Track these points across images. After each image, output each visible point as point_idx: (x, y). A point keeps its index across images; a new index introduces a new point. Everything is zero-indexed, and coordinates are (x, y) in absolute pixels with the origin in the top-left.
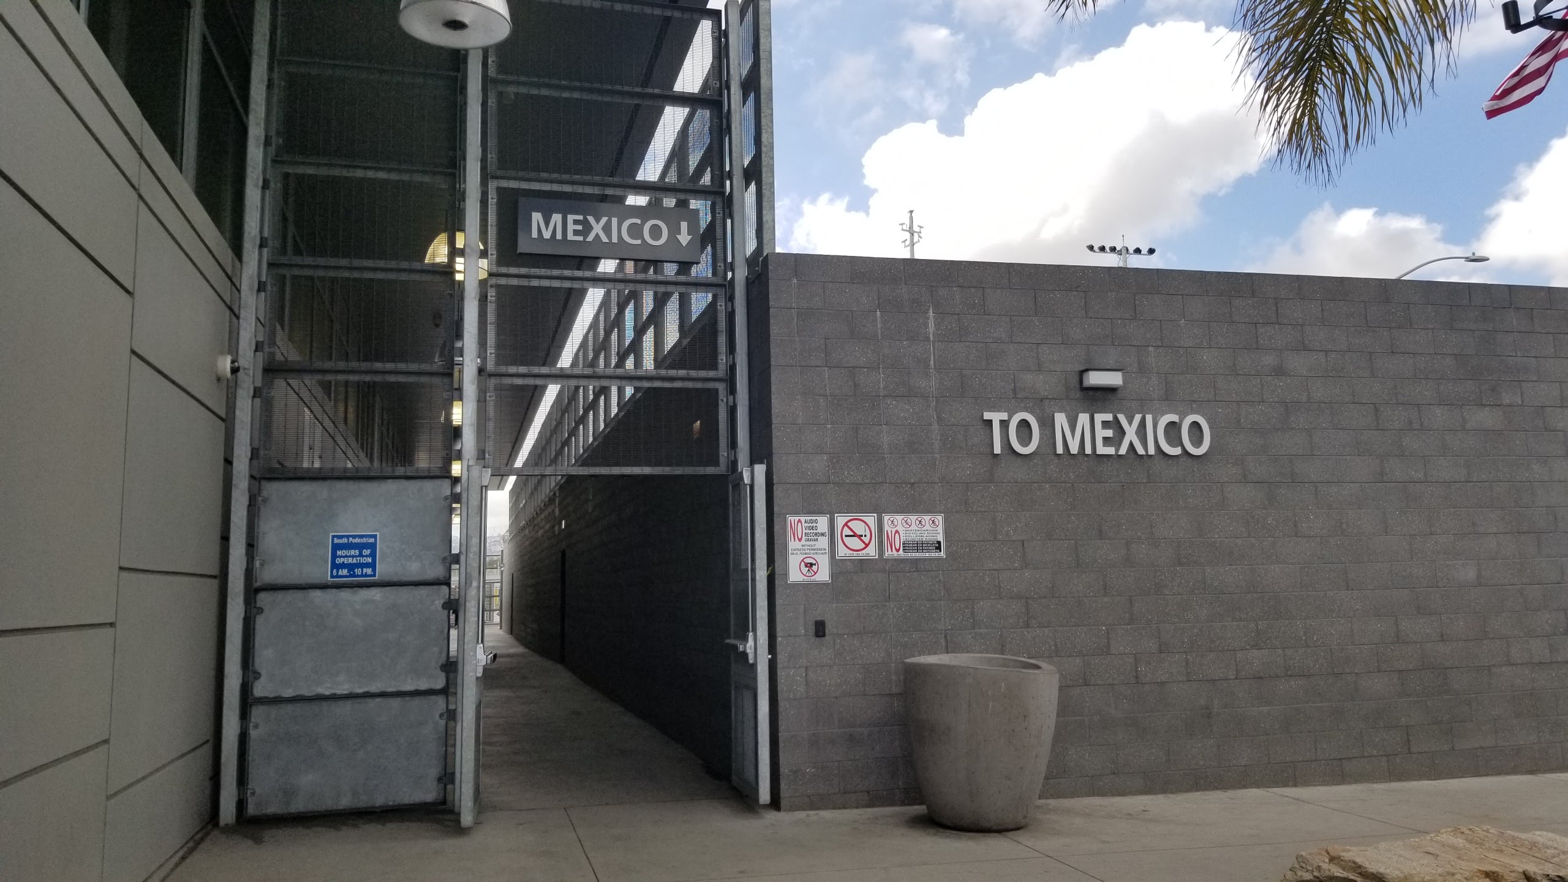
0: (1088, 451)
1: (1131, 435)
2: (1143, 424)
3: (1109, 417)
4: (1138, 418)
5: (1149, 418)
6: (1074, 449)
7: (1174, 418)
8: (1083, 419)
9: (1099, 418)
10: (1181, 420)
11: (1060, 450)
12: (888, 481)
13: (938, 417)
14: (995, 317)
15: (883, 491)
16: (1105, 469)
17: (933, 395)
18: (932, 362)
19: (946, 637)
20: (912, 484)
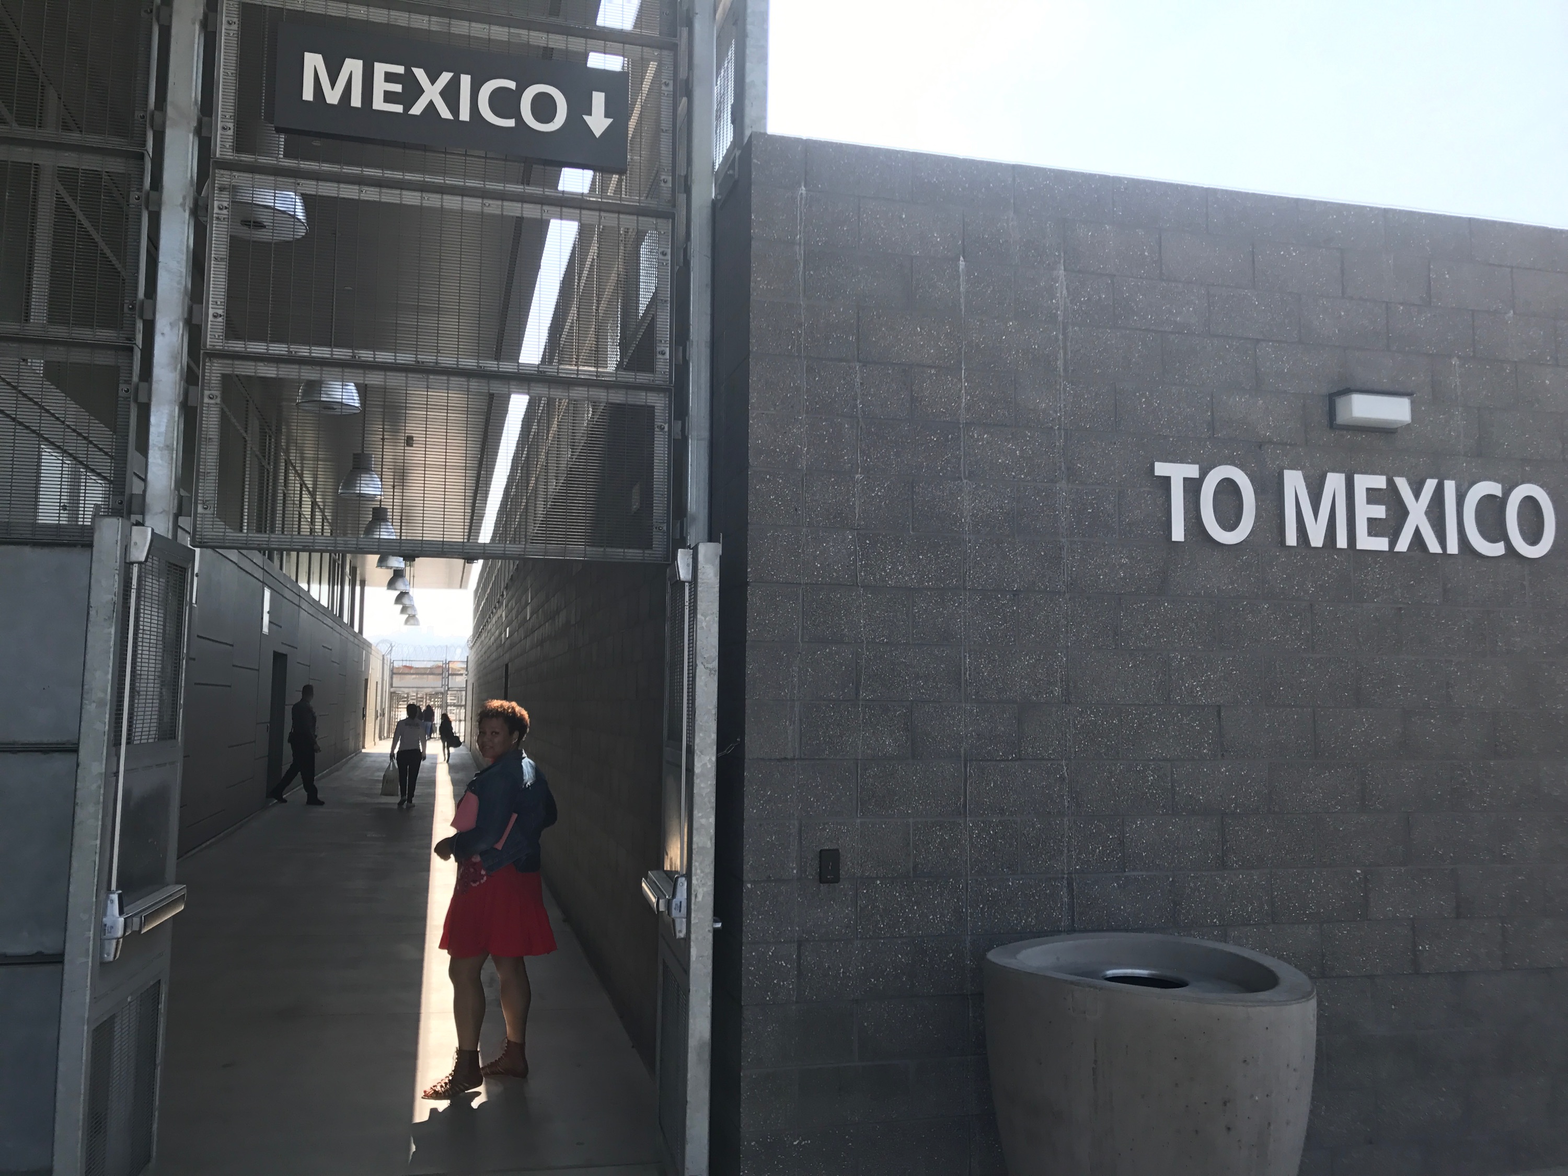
0: (1342, 542)
1: (1418, 514)
2: (1438, 496)
3: (1379, 482)
4: (1430, 485)
5: (1450, 487)
6: (1317, 539)
7: (1493, 488)
8: (1335, 482)
9: (1363, 482)
10: (1507, 493)
11: (1291, 539)
12: (969, 585)
13: (1068, 469)
14: (1180, 285)
15: (960, 604)
16: (1369, 578)
17: (1060, 425)
18: (1060, 363)
19: (1070, 885)
20: (1016, 593)
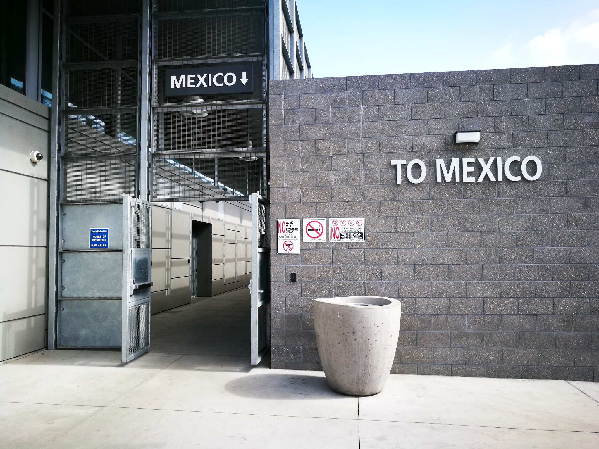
0: (458, 180)
1: (487, 169)
2: (495, 163)
4: (492, 159)
5: (499, 160)
6: (448, 179)
7: (518, 159)
8: (455, 162)
9: (465, 161)
10: (522, 160)
11: (439, 180)
12: (333, 201)
13: (364, 165)
14: (401, 105)
15: (330, 206)
16: (469, 191)
17: (361, 152)
18: (361, 134)
20: (347, 202)
